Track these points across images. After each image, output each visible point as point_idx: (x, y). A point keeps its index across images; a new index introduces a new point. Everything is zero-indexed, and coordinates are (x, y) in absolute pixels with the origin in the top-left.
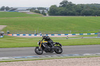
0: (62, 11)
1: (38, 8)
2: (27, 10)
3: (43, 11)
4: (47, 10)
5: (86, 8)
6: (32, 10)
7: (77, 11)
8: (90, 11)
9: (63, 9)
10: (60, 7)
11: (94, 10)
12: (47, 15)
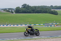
0: (23, 11)
1: (8, 9)
2: (2, 10)
3: (12, 11)
4: (14, 10)
5: (38, 8)
6: (5, 10)
7: (32, 10)
8: (40, 10)
9: (24, 9)
10: (22, 8)
11: (42, 10)
12: (14, 13)
